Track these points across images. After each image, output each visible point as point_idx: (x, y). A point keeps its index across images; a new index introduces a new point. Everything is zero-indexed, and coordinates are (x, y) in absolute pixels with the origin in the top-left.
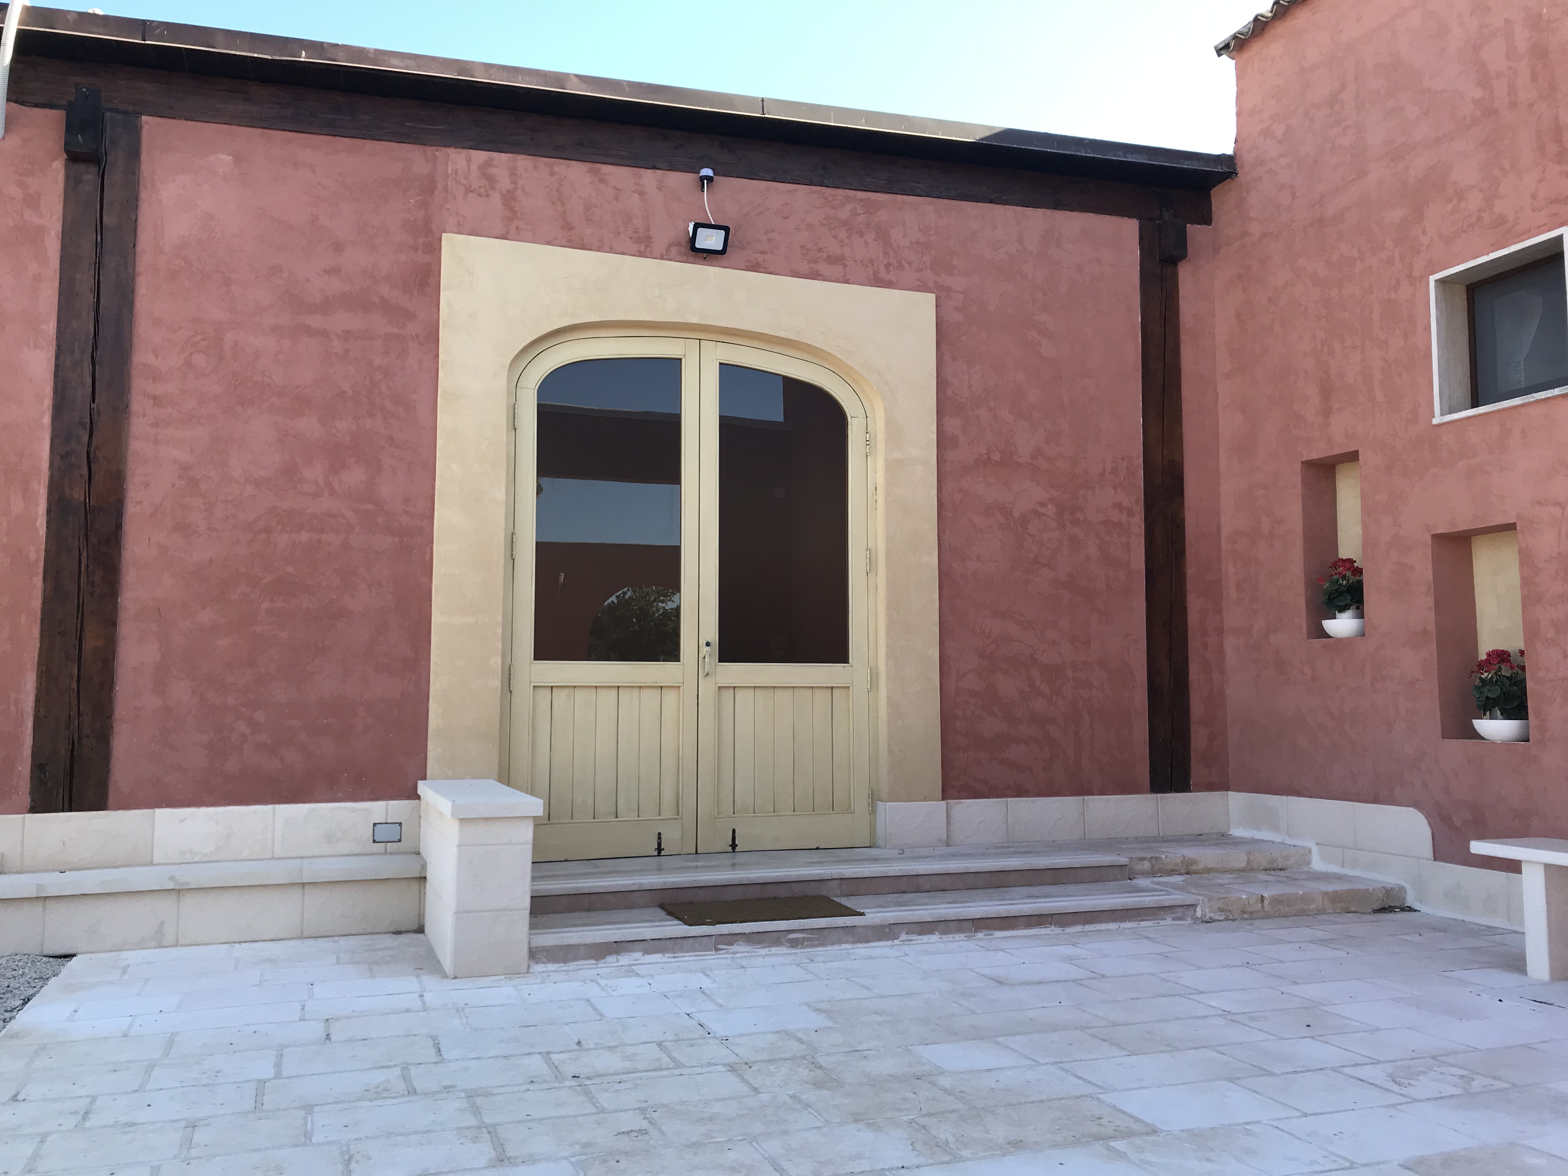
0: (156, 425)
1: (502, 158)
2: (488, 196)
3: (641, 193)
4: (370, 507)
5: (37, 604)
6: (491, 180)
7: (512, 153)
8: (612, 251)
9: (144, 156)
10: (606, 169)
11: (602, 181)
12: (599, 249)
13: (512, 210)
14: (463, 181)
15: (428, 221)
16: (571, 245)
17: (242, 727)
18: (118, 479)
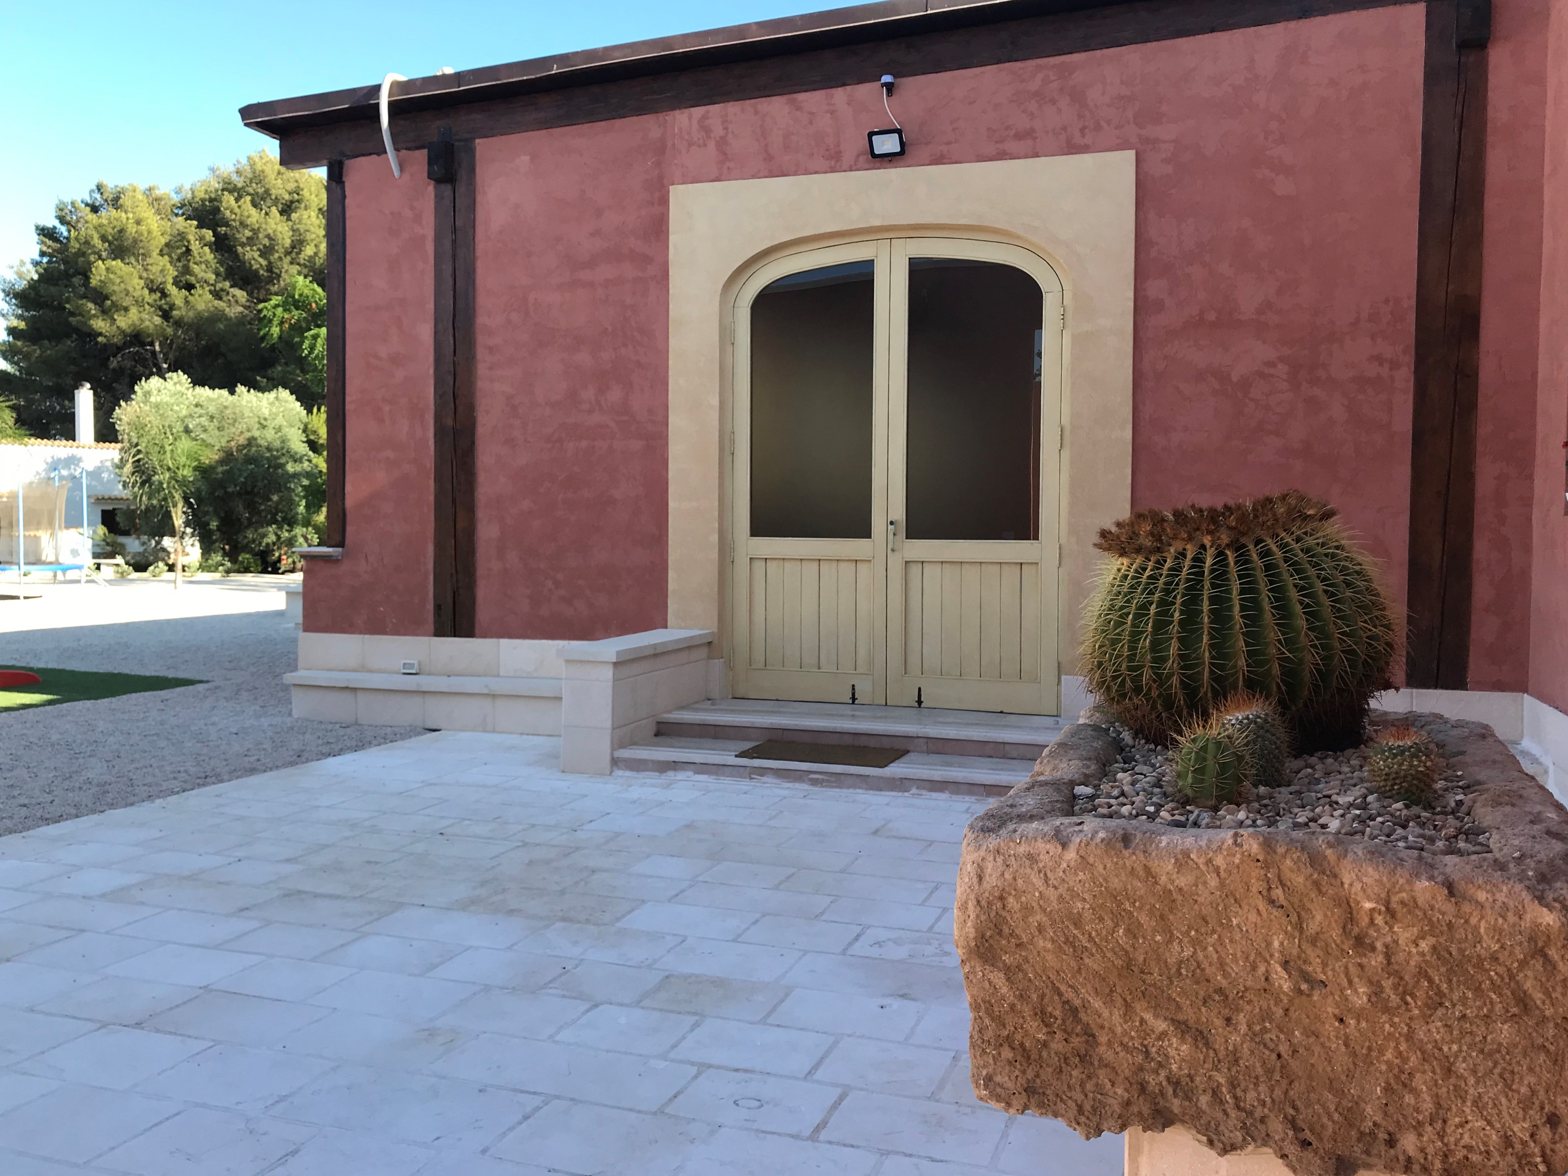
0: (491, 368)
1: (715, 109)
2: (705, 145)
3: (832, 112)
4: (626, 418)
5: (432, 498)
6: (707, 130)
7: (723, 102)
8: (807, 172)
9: (478, 170)
10: (802, 97)
11: (799, 109)
12: (795, 174)
13: (725, 154)
14: (687, 137)
15: (661, 178)
16: (771, 175)
17: (549, 584)
18: (471, 408)
